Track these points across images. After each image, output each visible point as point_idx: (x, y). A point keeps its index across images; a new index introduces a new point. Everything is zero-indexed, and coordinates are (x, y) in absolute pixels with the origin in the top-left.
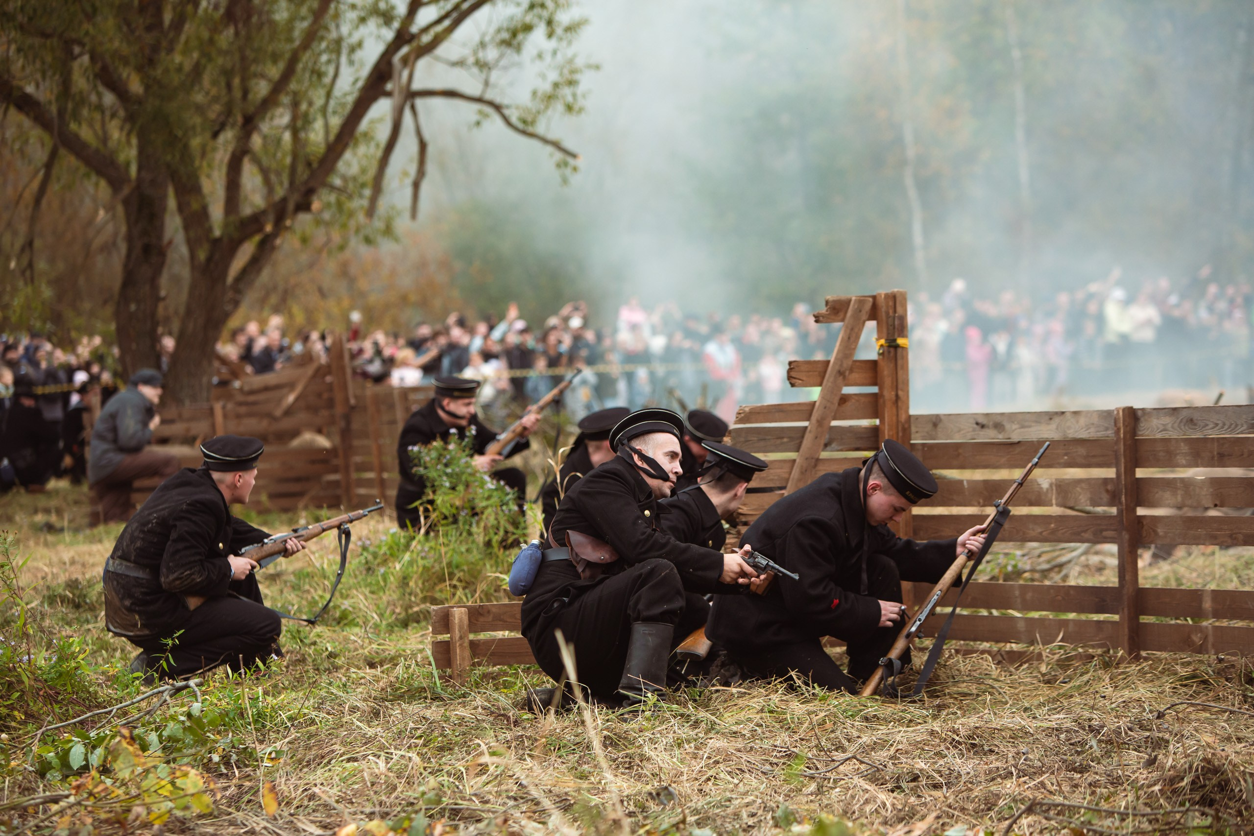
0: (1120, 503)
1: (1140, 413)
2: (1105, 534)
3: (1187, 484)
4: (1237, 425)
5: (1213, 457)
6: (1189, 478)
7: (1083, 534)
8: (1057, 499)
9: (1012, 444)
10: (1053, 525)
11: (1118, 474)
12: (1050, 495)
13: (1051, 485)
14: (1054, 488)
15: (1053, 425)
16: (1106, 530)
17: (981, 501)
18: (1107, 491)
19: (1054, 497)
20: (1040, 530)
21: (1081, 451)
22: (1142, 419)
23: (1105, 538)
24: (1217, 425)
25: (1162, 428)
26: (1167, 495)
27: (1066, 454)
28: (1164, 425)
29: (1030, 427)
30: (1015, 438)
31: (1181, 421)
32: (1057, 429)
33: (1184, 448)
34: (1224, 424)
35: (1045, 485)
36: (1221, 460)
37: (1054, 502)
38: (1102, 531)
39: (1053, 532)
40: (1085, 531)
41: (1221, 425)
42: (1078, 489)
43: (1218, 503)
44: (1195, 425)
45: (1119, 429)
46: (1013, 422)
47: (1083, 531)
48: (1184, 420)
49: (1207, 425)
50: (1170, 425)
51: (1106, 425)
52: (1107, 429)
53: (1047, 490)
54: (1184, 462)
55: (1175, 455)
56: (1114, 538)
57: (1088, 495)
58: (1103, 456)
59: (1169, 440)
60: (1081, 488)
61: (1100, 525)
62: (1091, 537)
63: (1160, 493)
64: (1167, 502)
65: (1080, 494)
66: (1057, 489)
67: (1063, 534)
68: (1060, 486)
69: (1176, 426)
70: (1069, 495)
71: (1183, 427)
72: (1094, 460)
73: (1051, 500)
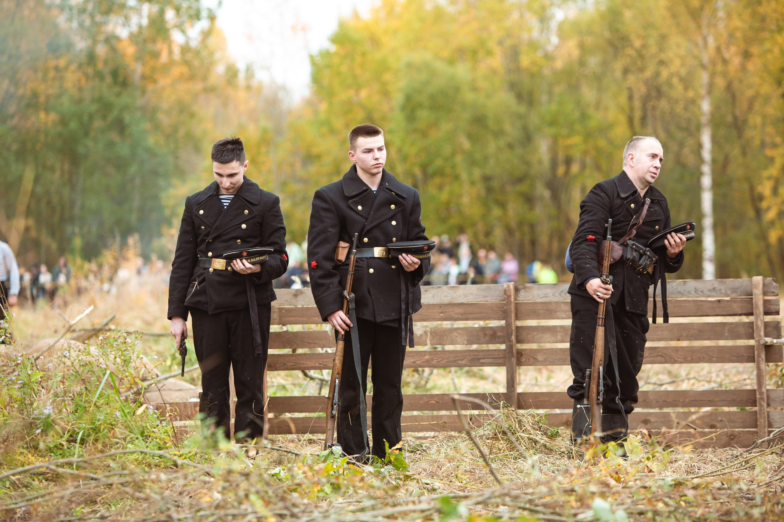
0: (510, 341)
2: (482, 361)
7: (459, 362)
8: (431, 340)
10: (427, 357)
11: (508, 324)
12: (424, 338)
13: (425, 332)
14: (429, 334)
15: (429, 295)
16: (484, 358)
18: (486, 335)
19: (428, 339)
20: (412, 360)
23: (482, 363)
26: (547, 336)
27: (442, 313)
32: (433, 297)
37: (428, 342)
38: (479, 359)
39: (427, 361)
40: (461, 360)
42: (455, 334)
47: (459, 360)
50: (551, 294)
51: (485, 294)
52: (485, 297)
53: (421, 335)
55: (556, 312)
56: (492, 363)
57: (466, 337)
58: (481, 313)
59: (550, 303)
60: (458, 333)
61: (477, 355)
62: (469, 363)
63: (540, 335)
64: (547, 340)
65: (457, 337)
66: (431, 334)
67: (438, 362)
68: (435, 332)
69: (557, 294)
70: (445, 338)
71: (563, 295)
72: (471, 316)
73: (426, 341)
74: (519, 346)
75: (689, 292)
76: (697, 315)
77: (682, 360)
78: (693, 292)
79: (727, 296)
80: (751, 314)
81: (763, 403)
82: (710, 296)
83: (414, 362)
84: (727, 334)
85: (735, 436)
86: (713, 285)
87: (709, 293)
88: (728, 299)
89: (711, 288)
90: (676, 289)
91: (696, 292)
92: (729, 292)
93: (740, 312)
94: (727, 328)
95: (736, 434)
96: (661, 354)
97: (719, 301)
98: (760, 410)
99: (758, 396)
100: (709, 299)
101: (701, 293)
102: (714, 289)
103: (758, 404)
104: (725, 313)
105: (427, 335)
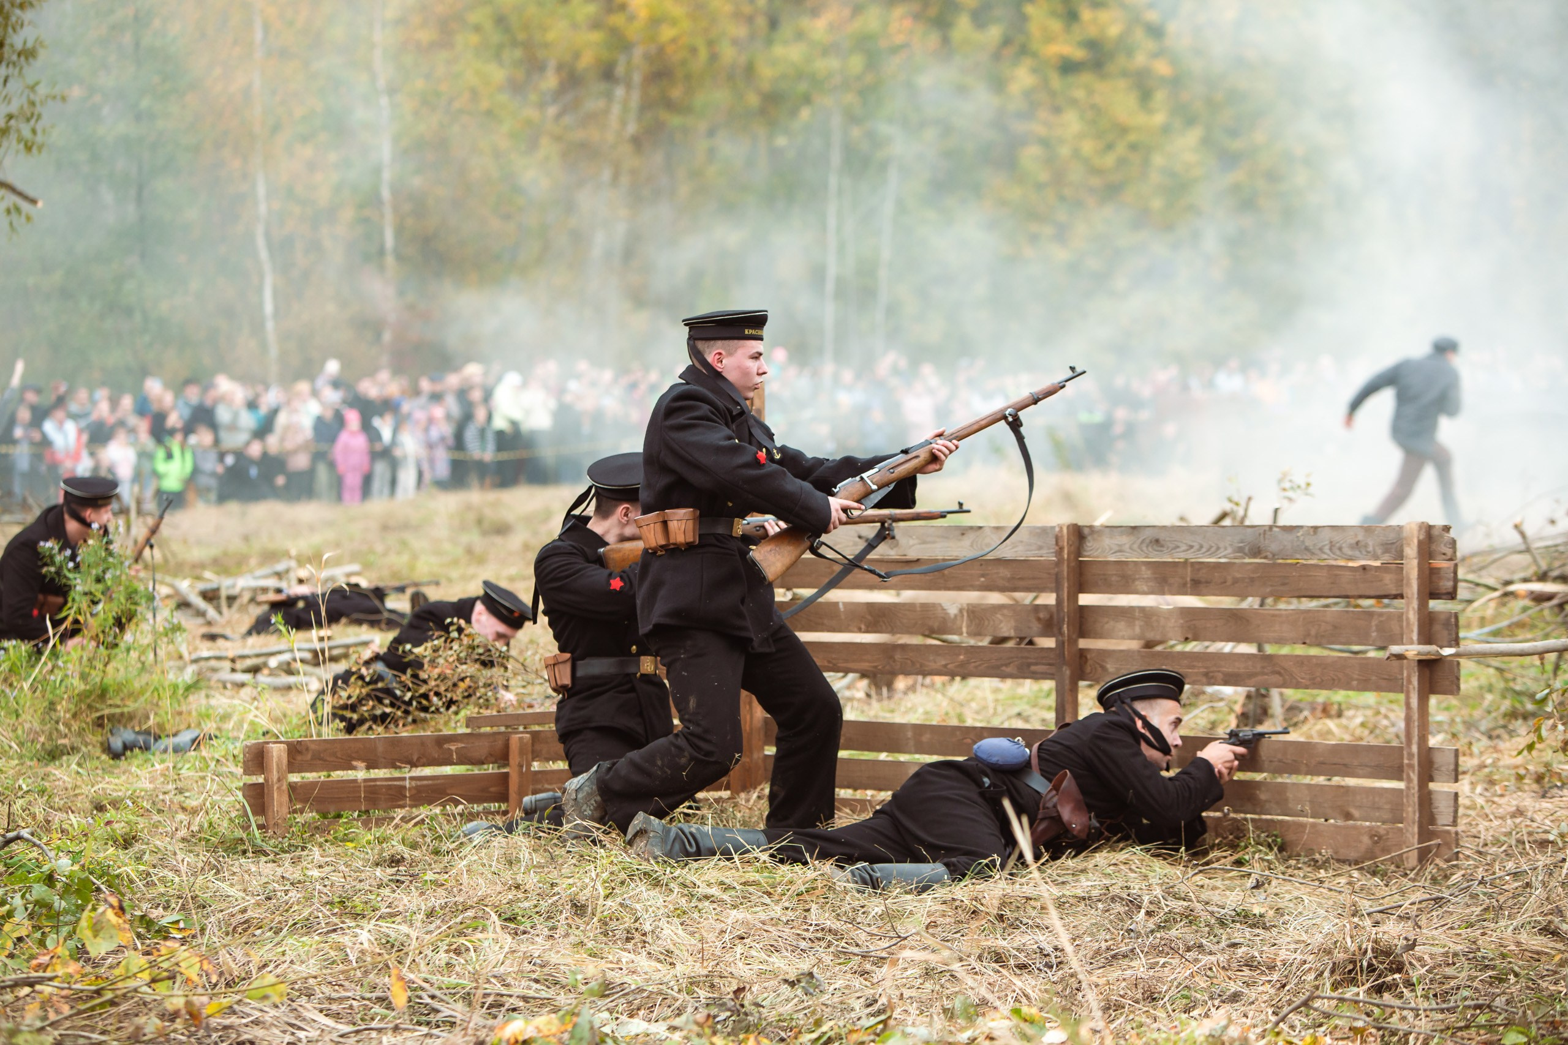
0: (1061, 633)
1: (1086, 531)
2: (1033, 668)
3: (1146, 613)
4: (1218, 548)
5: (1185, 585)
6: (1151, 607)
7: (1004, 668)
8: (968, 627)
9: (909, 562)
10: (962, 657)
11: (1059, 600)
12: (958, 622)
13: (961, 611)
14: (965, 614)
15: (967, 541)
16: (1036, 664)
17: (863, 627)
18: (1039, 619)
19: (964, 624)
20: (943, 663)
21: (1005, 572)
22: (1089, 538)
23: (1034, 673)
24: (1191, 547)
25: (1116, 548)
26: (1121, 626)
27: (983, 576)
28: (1119, 545)
29: (934, 542)
30: (912, 555)
31: (1143, 542)
32: (972, 546)
33: (1146, 573)
34: (1201, 547)
35: (953, 611)
36: (1196, 586)
37: (964, 630)
38: (1029, 665)
39: (962, 665)
40: (1007, 665)
41: (1197, 547)
42: (999, 616)
43: (1190, 636)
44: (1162, 546)
45: (1061, 549)
46: (911, 537)
47: (1002, 665)
48: (1148, 541)
49: (1178, 547)
50: (1127, 546)
51: (1039, 543)
52: (1040, 548)
53: (956, 616)
54: (1145, 589)
55: (1134, 580)
56: (1046, 673)
57: (1013, 623)
58: (1034, 578)
59: (1126, 563)
60: (1003, 615)
61: (1027, 658)
62: (1015, 672)
63: (1112, 623)
64: (1121, 634)
65: (1001, 621)
66: (968, 616)
67: (976, 667)
68: (973, 612)
69: (1135, 546)
70: (986, 623)
71: (1144, 549)
72: (1021, 583)
73: (961, 628)
74: (1083, 643)
75: (1321, 549)
76: (1332, 594)
77: (1308, 683)
78: (1326, 549)
79: (1376, 558)
80: (1401, 596)
81: (1412, 774)
82: (1351, 559)
83: (945, 666)
84: (1374, 634)
85: (1380, 837)
86: (1356, 535)
87: (1350, 553)
88: (1377, 563)
89: (1353, 541)
90: (1303, 542)
91: (1331, 549)
92: (1379, 552)
93: (1394, 592)
94: (1374, 623)
95: (1382, 832)
96: (1277, 669)
97: (1364, 568)
98: (1408, 788)
99: (1406, 761)
100: (1351, 564)
101: (1338, 552)
102: (1357, 543)
103: (1405, 776)
104: (1372, 593)
105: (963, 616)
